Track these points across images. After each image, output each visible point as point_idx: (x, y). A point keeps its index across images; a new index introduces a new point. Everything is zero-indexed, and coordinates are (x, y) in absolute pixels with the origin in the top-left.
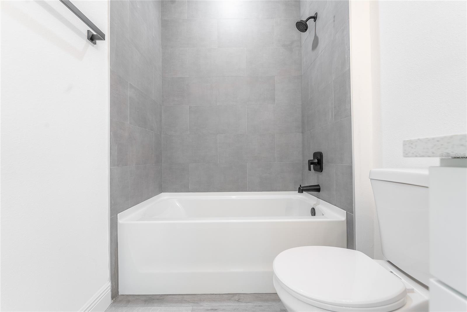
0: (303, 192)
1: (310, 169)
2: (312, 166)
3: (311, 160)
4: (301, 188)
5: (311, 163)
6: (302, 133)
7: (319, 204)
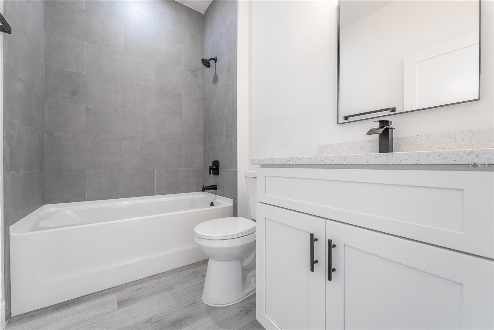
0: (206, 191)
1: (210, 174)
2: (212, 171)
3: (211, 167)
4: (204, 188)
5: (211, 168)
6: (204, 145)
7: (216, 199)
